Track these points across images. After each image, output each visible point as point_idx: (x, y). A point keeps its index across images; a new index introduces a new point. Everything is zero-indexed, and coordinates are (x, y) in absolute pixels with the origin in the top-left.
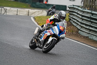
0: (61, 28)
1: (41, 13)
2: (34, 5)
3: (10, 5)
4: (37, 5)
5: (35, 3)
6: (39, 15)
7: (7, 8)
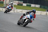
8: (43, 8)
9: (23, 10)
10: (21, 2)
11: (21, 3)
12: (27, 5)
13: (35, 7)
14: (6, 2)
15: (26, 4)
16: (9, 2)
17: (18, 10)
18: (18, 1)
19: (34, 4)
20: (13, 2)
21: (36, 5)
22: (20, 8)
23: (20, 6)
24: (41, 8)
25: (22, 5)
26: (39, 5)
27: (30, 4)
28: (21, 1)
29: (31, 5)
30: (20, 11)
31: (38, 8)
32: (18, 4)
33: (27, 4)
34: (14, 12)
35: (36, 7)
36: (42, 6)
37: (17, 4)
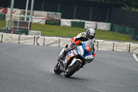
0: (87, 48)
7: (99, 41)
8: (118, 32)
9: (61, 39)
10: (55, 16)
11: (57, 18)
12: (73, 24)
13: (96, 28)
14: (11, 16)
15: (71, 20)
16: (22, 16)
17: (46, 37)
18: (46, 12)
19: (93, 20)
20: (33, 15)
21: (98, 23)
22: (52, 31)
23: (54, 27)
24: (114, 31)
25: (58, 23)
26: (108, 22)
27: (83, 21)
28: (57, 12)
29: (84, 23)
30: (53, 41)
31: (104, 31)
32: (46, 21)
33: (74, 20)
34: (36, 44)
35: (98, 28)
36: (117, 27)
37: (43, 22)
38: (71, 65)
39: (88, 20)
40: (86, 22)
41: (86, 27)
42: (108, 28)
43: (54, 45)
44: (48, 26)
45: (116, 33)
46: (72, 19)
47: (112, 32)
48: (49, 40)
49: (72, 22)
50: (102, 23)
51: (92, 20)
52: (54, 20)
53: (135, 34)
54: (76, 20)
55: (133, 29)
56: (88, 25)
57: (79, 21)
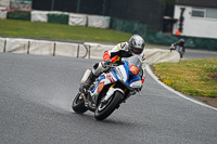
1: (168, 56)
2: (152, 38)
3: (97, 38)
4: (158, 39)
5: (154, 34)
6: (162, 61)
7: (91, 44)
8: (122, 30)
9: (31, 41)
10: (21, 6)
11: (25, 9)
12: (51, 19)
13: (87, 25)
15: (47, 12)
17: (8, 39)
19: (82, 11)
21: (90, 17)
22: (17, 30)
23: (21, 23)
24: (114, 29)
25: (27, 17)
26: (105, 15)
27: (66, 13)
29: (67, 17)
30: (18, 46)
31: (98, 29)
32: (8, 14)
33: (52, 12)
35: (90, 24)
36: (119, 22)
37: (3, 15)
38: (106, 98)
39: (75, 12)
40: (71, 15)
41: (70, 23)
42: (106, 25)
43: (21, 52)
44: (11, 21)
45: (118, 32)
46: (49, 10)
47: (111, 31)
48: (13, 44)
49: (48, 15)
50: (97, 17)
51: (80, 12)
52: (20, 12)
53: (148, 33)
54: (55, 12)
55: (145, 26)
56: (73, 20)
57: (59, 13)
